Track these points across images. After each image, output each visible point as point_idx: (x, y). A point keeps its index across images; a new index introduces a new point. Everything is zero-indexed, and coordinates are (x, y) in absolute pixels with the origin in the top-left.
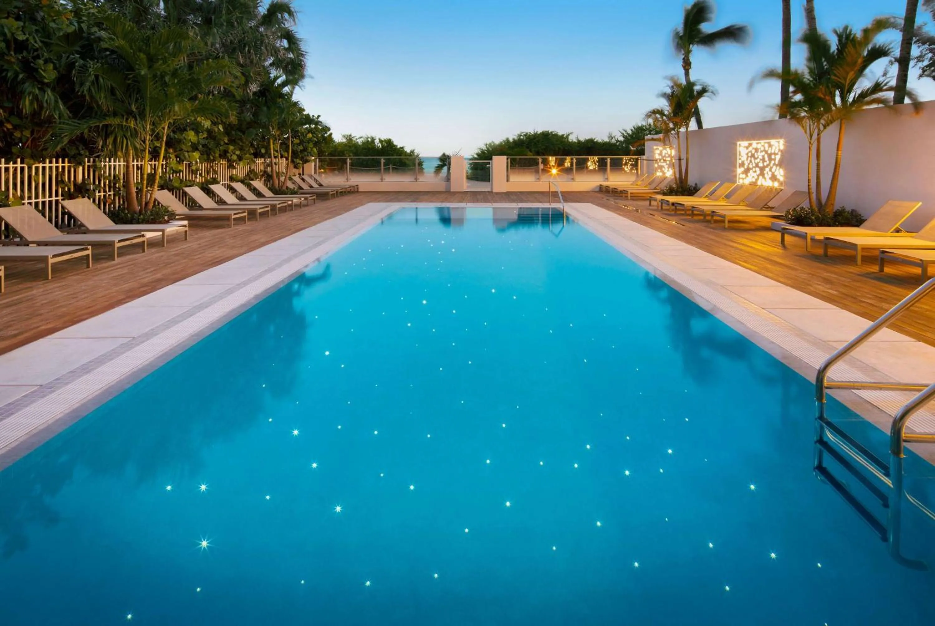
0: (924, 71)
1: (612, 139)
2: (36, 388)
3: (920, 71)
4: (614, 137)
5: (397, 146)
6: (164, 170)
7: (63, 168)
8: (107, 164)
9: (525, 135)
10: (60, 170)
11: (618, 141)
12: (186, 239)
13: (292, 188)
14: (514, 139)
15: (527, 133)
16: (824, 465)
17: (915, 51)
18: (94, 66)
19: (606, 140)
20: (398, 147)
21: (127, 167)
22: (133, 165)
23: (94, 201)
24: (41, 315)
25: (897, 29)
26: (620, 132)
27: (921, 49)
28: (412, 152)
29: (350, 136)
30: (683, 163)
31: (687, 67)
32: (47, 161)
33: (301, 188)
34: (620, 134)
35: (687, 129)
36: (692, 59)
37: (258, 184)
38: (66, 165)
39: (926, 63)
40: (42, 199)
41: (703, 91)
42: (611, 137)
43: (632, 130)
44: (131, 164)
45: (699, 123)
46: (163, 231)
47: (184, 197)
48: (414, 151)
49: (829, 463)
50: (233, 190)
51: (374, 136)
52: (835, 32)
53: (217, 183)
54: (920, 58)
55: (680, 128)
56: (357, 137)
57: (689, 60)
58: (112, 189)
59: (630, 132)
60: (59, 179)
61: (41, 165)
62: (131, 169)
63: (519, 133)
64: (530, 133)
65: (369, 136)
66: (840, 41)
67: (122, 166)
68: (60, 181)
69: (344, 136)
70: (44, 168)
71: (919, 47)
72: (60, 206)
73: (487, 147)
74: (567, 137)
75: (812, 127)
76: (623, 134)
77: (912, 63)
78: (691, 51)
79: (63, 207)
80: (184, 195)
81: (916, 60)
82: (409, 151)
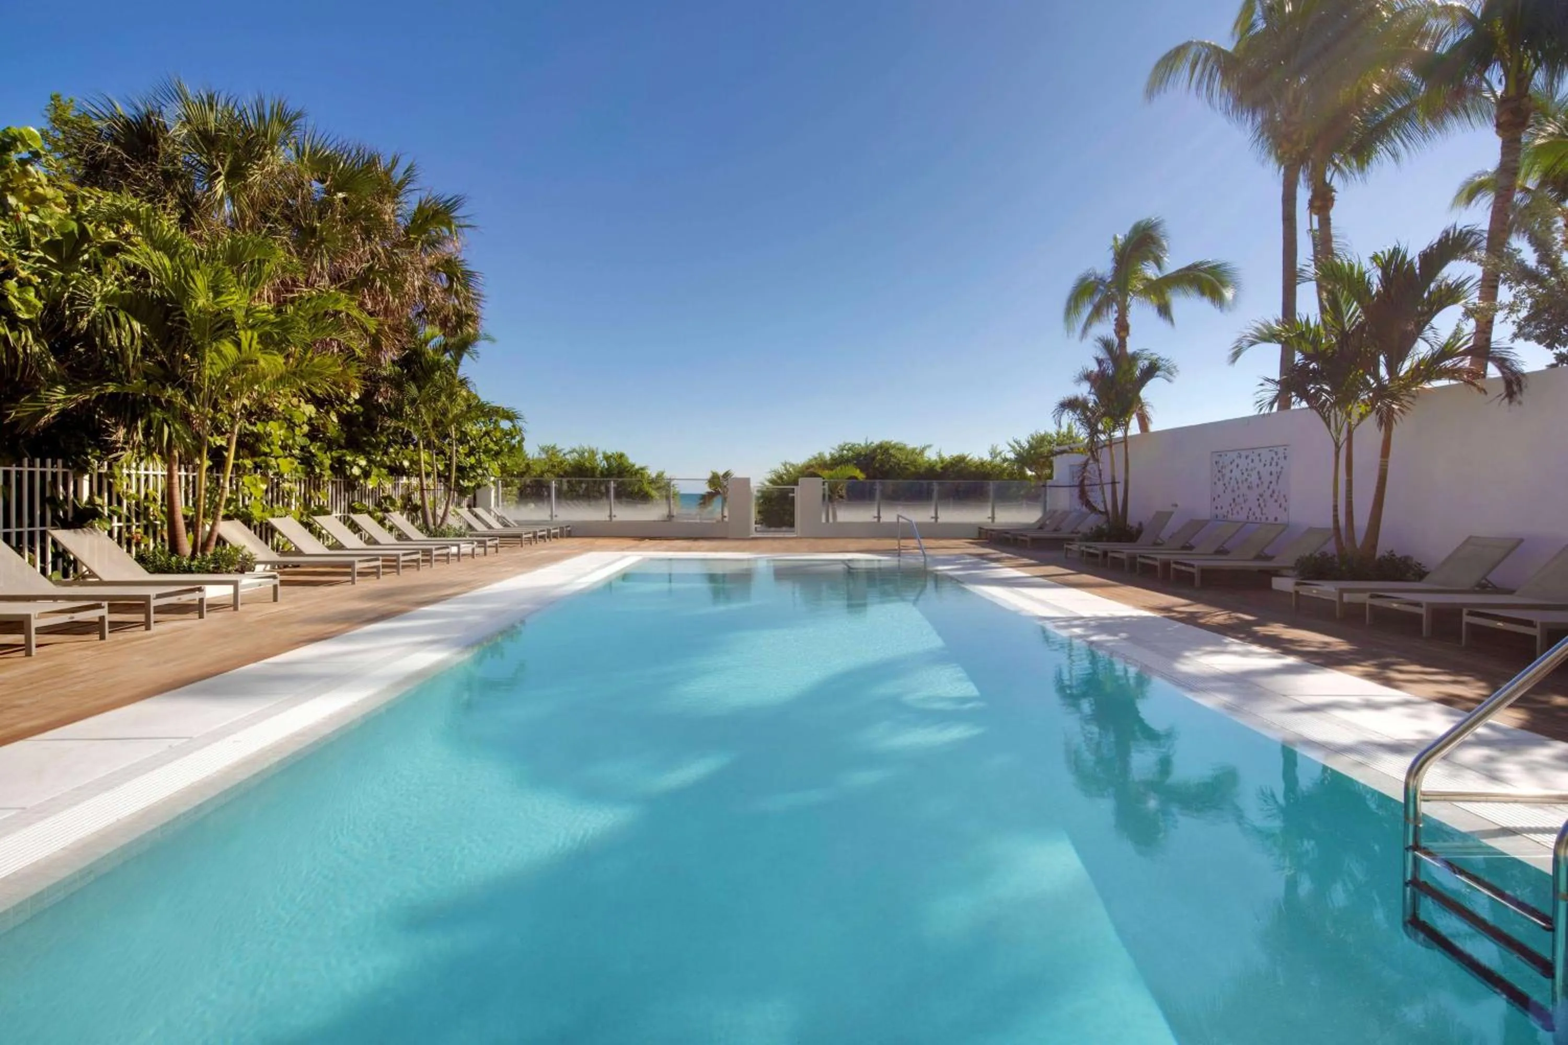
0: (1520, 327)
1: (996, 457)
2: (13, 813)
3: (1514, 329)
4: (1000, 453)
5: (633, 466)
6: (234, 487)
7: (54, 475)
8: (133, 472)
9: (849, 449)
10: (49, 478)
11: (1005, 460)
12: (275, 600)
13: (457, 527)
14: (832, 455)
15: (853, 445)
16: (1423, 916)
17: (1505, 294)
18: (102, 289)
19: (987, 457)
20: (637, 467)
21: (170, 476)
22: (180, 477)
23: (110, 534)
24: (20, 706)
25: (1475, 261)
26: (1010, 445)
27: (1513, 292)
28: (660, 476)
29: (554, 447)
30: (1120, 489)
31: (1122, 334)
32: (26, 461)
33: (470, 527)
34: (1009, 448)
35: (1126, 432)
36: (1131, 320)
37: (398, 518)
38: (60, 470)
39: (1524, 313)
40: (17, 527)
41: (1152, 370)
42: (994, 454)
43: (1028, 442)
44: (176, 474)
45: (1144, 422)
46: (235, 584)
47: (266, 532)
48: (663, 473)
49: (1431, 912)
50: (355, 528)
51: (595, 449)
52: (1375, 258)
53: (327, 513)
54: (1512, 308)
55: (1114, 431)
56: (566, 451)
57: (1126, 321)
58: (142, 517)
59: (1026, 445)
60: (48, 494)
61: (13, 469)
62: (176, 480)
63: (842, 443)
64: (859, 445)
65: (586, 448)
66: (1385, 273)
67: (160, 477)
68: (49, 498)
69: (542, 449)
70: (20, 474)
71: (1511, 288)
72: (49, 540)
73: (786, 469)
74: (922, 451)
75: (1339, 418)
76: (1013, 447)
77: (1499, 316)
78: (1129, 306)
79: (55, 543)
80: (269, 531)
81: (1506, 311)
82: (654, 475)
